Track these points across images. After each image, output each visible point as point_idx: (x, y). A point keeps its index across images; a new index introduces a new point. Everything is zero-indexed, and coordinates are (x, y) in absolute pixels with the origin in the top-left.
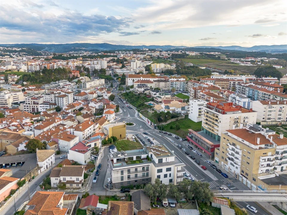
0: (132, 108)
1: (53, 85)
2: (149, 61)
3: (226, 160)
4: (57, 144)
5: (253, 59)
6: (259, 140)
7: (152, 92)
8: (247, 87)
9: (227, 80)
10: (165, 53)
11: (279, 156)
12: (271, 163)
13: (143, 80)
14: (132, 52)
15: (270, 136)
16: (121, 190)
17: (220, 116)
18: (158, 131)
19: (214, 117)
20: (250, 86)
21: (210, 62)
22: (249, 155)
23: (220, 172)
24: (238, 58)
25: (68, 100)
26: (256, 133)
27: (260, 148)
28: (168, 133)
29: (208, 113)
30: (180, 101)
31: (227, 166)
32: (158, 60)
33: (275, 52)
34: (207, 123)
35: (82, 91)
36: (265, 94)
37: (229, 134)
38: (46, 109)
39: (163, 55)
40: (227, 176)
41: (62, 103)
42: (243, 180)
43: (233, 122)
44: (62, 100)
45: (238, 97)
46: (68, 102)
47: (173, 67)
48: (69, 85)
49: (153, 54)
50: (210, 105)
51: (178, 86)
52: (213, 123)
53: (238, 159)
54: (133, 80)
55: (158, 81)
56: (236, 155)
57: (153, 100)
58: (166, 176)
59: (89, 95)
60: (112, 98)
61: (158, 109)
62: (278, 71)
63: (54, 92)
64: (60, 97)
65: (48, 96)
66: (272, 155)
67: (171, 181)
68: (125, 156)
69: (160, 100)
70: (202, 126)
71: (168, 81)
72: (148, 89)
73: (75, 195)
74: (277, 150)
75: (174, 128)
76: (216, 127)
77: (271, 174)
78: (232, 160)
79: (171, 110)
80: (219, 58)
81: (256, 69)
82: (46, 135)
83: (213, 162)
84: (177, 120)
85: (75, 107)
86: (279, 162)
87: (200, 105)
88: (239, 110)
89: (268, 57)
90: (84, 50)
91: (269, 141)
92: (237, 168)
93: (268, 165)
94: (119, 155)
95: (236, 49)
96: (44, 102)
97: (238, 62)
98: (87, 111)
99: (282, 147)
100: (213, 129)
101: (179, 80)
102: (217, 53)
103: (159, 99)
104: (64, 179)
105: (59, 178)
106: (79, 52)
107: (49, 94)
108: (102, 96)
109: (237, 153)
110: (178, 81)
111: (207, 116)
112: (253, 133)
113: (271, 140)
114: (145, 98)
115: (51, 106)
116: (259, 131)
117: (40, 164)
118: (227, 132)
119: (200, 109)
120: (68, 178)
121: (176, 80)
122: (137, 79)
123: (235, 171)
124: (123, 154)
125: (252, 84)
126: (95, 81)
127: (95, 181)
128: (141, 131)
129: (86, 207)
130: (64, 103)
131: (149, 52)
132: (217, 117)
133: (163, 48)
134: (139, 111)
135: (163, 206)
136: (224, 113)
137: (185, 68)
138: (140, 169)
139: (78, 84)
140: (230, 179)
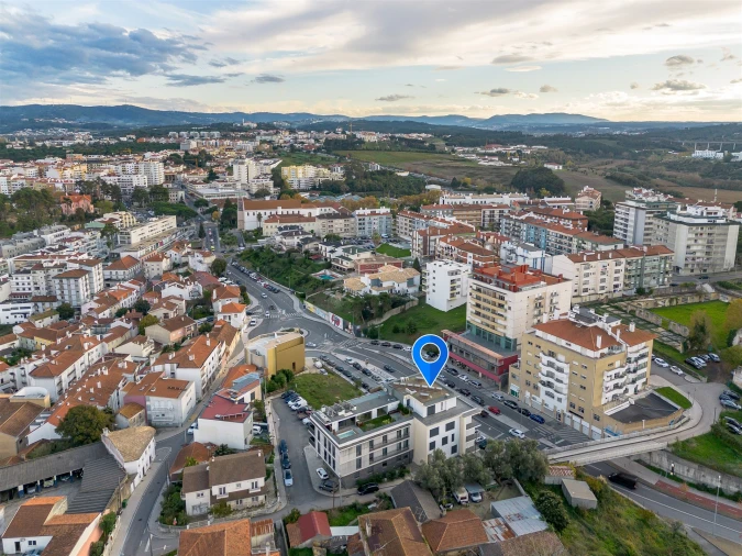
0: (279, 291)
1: (26, 242)
2: (273, 157)
3: (536, 388)
4: (143, 411)
5: (500, 149)
6: (599, 339)
7: (324, 247)
8: (522, 221)
9: (476, 207)
10: (305, 136)
11: (632, 366)
12: (620, 381)
13: (282, 215)
14: (216, 134)
15: (614, 330)
16: (360, 490)
17: (509, 295)
18: (368, 341)
19: (494, 299)
20: (529, 220)
21: (416, 160)
22: (584, 373)
23: (526, 413)
24: (471, 146)
25: (91, 283)
26: (590, 325)
27: (603, 355)
28: (393, 343)
29: (479, 290)
30: (397, 265)
31: (539, 400)
32: (296, 155)
33: (536, 129)
34: (478, 314)
35: (123, 255)
36: (561, 237)
37: (539, 333)
38: (25, 314)
39: (303, 143)
40: (542, 419)
41: (73, 292)
42: (573, 421)
43: (532, 306)
44: (73, 287)
45: (519, 248)
46: (92, 288)
47: (337, 174)
48: (78, 238)
49: (274, 138)
50: (483, 273)
51: (376, 227)
52: (494, 312)
53: (561, 382)
54: (259, 217)
55: (329, 216)
56: (558, 375)
57: (329, 266)
58: (445, 441)
59: (149, 264)
60: (218, 268)
61: (355, 289)
62: (557, 178)
63: (45, 265)
64: (68, 278)
65: (25, 276)
66: (622, 366)
67: (454, 449)
68: (355, 412)
69: (346, 265)
70: (468, 319)
71: (352, 216)
72: (311, 240)
73: (267, 522)
74: (629, 356)
75: (403, 332)
76: (500, 321)
77: (623, 402)
78: (549, 385)
79: (385, 288)
80: (432, 148)
81: (514, 172)
82: (92, 390)
83: (508, 396)
84: (403, 311)
85: (118, 301)
86: (632, 376)
87: (452, 273)
88: (541, 280)
89: (530, 145)
90: (63, 126)
91: (614, 339)
92: (560, 400)
93: (616, 386)
94: (340, 414)
95: (459, 123)
96: (12, 295)
97: (474, 157)
98: (166, 311)
99: (635, 348)
100: (493, 324)
101: (377, 211)
102: (423, 135)
103: (345, 262)
104: (223, 491)
105: (206, 492)
106: (50, 133)
107: (28, 272)
108: (186, 264)
109: (560, 370)
110: (373, 214)
111: (478, 298)
112: (584, 326)
113: (618, 338)
114: (308, 261)
115: (40, 304)
116: (595, 321)
117: (129, 467)
118: (533, 330)
119: (452, 281)
120: (231, 487)
121: (368, 211)
122: (268, 212)
123: (555, 407)
124: (348, 408)
125: (531, 214)
126: (153, 224)
127: (289, 482)
128: (327, 347)
129: (308, 541)
130: (81, 292)
131: (263, 132)
132: (502, 298)
133: (291, 121)
134: (302, 297)
135: (460, 503)
136: (515, 290)
137: (366, 176)
138: (392, 436)
139: (108, 236)
140: (549, 424)
